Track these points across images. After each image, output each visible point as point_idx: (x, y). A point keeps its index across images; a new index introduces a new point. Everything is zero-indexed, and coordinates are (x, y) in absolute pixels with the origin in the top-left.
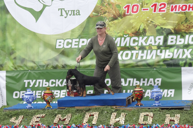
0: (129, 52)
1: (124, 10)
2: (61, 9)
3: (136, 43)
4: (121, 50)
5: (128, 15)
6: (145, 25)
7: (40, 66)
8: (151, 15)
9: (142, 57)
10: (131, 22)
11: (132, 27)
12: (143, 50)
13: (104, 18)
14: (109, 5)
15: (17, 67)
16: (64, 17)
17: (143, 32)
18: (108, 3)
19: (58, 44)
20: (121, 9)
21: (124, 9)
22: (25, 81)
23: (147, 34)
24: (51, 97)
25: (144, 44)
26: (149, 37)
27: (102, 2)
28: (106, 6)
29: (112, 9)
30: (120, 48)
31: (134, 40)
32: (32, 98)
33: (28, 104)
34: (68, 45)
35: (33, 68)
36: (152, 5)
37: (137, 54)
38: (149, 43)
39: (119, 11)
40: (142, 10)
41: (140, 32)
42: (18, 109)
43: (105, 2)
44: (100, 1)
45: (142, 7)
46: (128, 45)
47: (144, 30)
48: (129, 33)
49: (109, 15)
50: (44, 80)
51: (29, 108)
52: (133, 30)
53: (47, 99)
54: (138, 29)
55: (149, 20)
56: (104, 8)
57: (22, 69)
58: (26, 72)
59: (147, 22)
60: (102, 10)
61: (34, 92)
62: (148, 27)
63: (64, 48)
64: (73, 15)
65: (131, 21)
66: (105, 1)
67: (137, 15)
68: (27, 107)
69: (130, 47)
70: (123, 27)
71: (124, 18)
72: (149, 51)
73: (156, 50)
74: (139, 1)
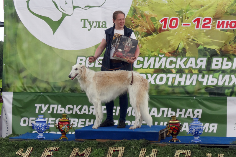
0: (164, 76)
1: (160, 24)
2: (85, 20)
3: (173, 66)
4: (155, 72)
5: (165, 30)
6: (185, 44)
7: (55, 88)
8: (193, 31)
9: (179, 82)
10: (169, 39)
11: (169, 45)
12: (181, 74)
13: (136, 33)
14: (142, 17)
15: (27, 88)
17: (182, 52)
18: (141, 15)
19: (79, 61)
20: (157, 23)
21: (160, 22)
22: (36, 105)
23: (187, 54)
24: (67, 127)
25: (183, 67)
26: (189, 58)
27: (134, 13)
28: (139, 18)
29: (146, 22)
30: (153, 70)
31: (171, 62)
32: (44, 126)
33: (39, 134)
35: (46, 91)
36: (194, 19)
37: (174, 78)
38: (189, 65)
39: (154, 25)
40: (182, 26)
41: (178, 52)
42: (27, 139)
43: (137, 14)
44: (131, 12)
45: (182, 21)
46: (163, 67)
47: (183, 50)
48: (166, 52)
49: (142, 30)
50: (60, 106)
51: (40, 139)
52: (170, 49)
53: (63, 129)
54: (176, 48)
55: (190, 38)
56: (136, 20)
57: (33, 91)
58: (38, 94)
59: (188, 40)
60: (133, 23)
61: (47, 119)
62: (188, 47)
64: (98, 28)
65: (169, 38)
66: (137, 12)
67: (175, 31)
68: (37, 137)
69: (165, 70)
70: (158, 45)
71: (159, 34)
72: (189, 76)
73: (197, 75)
74: (179, 14)
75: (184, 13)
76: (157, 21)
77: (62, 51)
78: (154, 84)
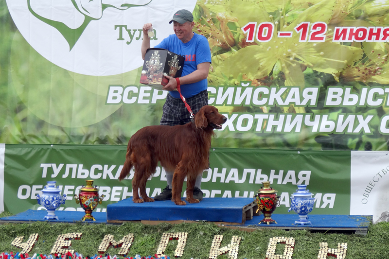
0: (249, 117)
1: (243, 34)
2: (121, 27)
3: (265, 100)
4: (234, 111)
5: (251, 44)
6: (284, 65)
7: (73, 136)
8: (296, 45)
9: (274, 127)
10: (257, 58)
11: (257, 68)
12: (277, 114)
14: (214, 22)
15: (27, 138)
16: (125, 42)
17: (278, 79)
18: (212, 19)
19: (111, 94)
20: (238, 32)
21: (244, 31)
22: (42, 165)
23: (287, 83)
24: (94, 200)
25: (280, 102)
26: (289, 88)
27: (200, 16)
28: (209, 24)
29: (220, 30)
30: (232, 108)
31: (261, 94)
32: (57, 199)
33: (48, 211)
34: (130, 97)
35: (59, 142)
36: (298, 26)
37: (266, 121)
38: (289, 100)
39: (234, 35)
40: (279, 36)
41: (273, 79)
42: (28, 221)
43: (205, 17)
44: (197, 14)
45: (279, 29)
46: (248, 103)
47: (280, 75)
48: (252, 78)
49: (214, 43)
50: (81, 166)
51: (51, 220)
52: (259, 73)
53: (87, 203)
54: (269, 72)
55: (292, 56)
56: (204, 28)
57: (37, 142)
58: (45, 147)
59: (288, 59)
60: (200, 31)
61: (61, 187)
62: (288, 70)
63: (122, 104)
64: (142, 39)
65: (257, 56)
66: (206, 14)
67: (267, 45)
68: (46, 217)
69: (251, 107)
70: (240, 67)
71: (242, 49)
72: (289, 117)
73: (302, 116)
74: (274, 18)
75: (282, 15)
76: (238, 29)
77: (85, 77)
78: (234, 130)
